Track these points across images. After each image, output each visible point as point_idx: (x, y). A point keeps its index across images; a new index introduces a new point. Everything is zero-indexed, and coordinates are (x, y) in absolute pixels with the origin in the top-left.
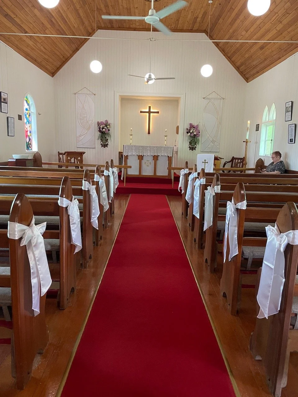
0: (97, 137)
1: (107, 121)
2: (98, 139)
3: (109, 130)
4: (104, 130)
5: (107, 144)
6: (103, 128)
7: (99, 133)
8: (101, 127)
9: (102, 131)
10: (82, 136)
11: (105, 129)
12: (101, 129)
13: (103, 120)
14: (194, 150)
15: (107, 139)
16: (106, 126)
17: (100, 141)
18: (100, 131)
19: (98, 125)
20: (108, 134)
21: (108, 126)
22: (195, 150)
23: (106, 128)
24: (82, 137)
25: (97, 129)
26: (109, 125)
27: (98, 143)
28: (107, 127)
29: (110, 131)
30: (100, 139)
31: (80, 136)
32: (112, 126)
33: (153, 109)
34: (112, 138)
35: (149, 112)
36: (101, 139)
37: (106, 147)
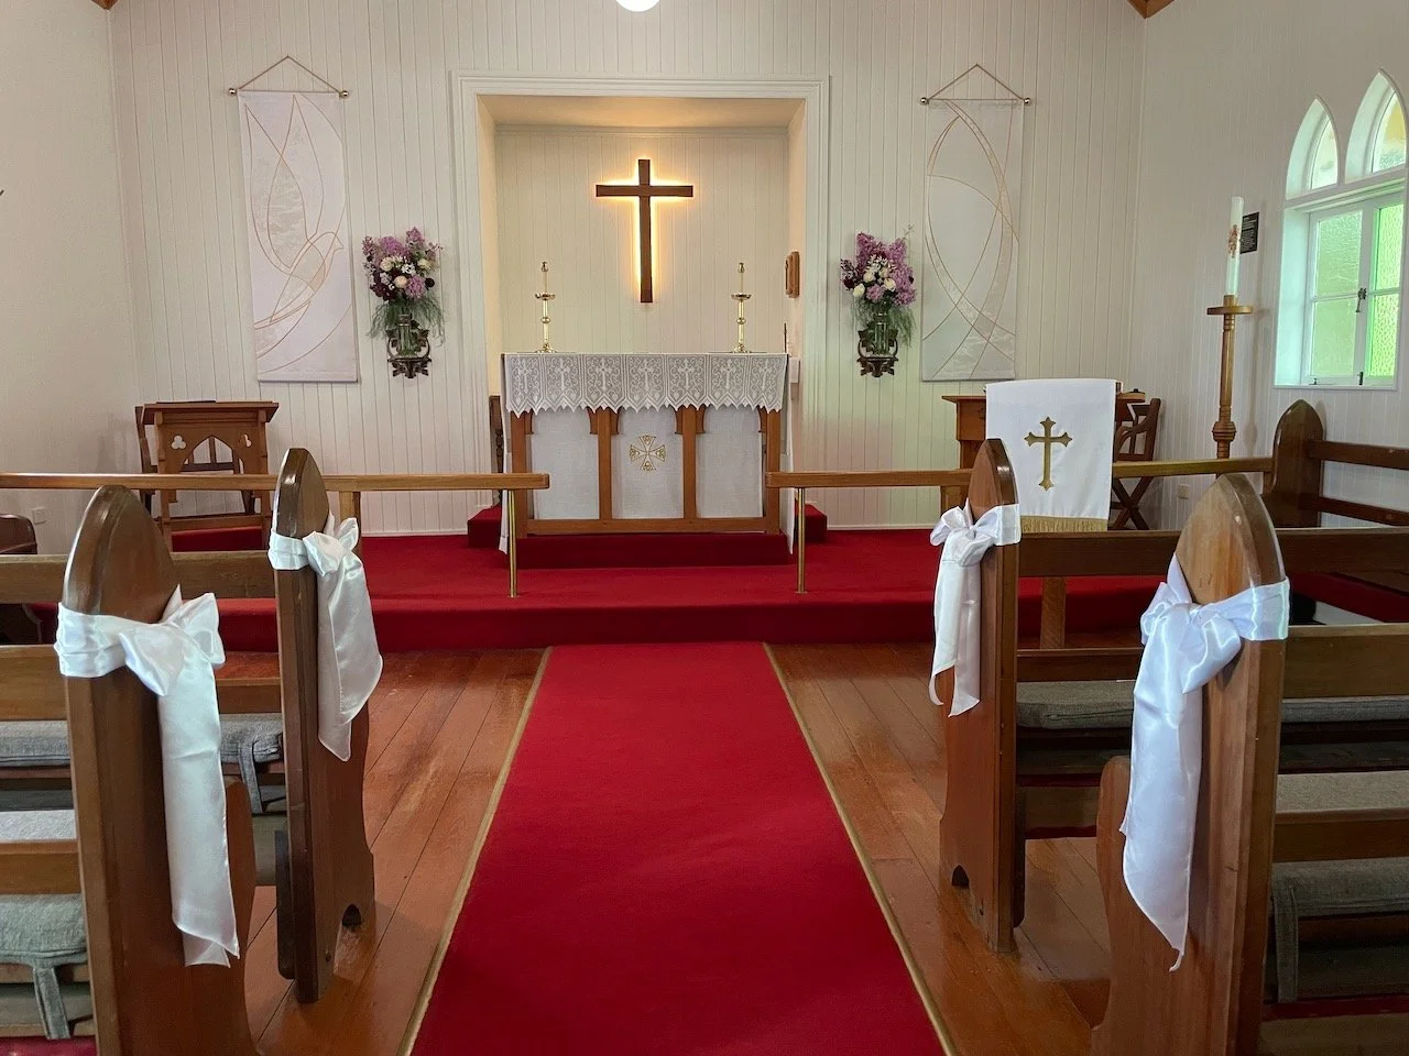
0: (365, 325)
1: (415, 234)
2: (373, 334)
3: (430, 283)
4: (401, 281)
5: (425, 361)
6: (395, 273)
7: (380, 301)
8: (386, 265)
9: (391, 288)
10: (285, 317)
11: (407, 276)
12: (385, 278)
13: (397, 230)
14: (885, 374)
15: (425, 333)
16: (413, 259)
17: (382, 342)
18: (380, 289)
19: (369, 259)
20: (427, 304)
21: (423, 263)
22: (892, 372)
23: (412, 272)
24: (287, 324)
25: (364, 280)
26: (430, 256)
27: (376, 353)
28: (417, 268)
29: (437, 291)
30: (381, 334)
31: (273, 320)
32: (445, 259)
33: (662, 174)
34: (450, 328)
35: (645, 191)
36: (390, 334)
37: (420, 375)
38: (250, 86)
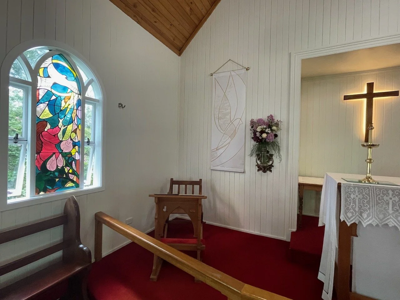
0: (248, 152)
1: (271, 117)
2: (251, 155)
3: (276, 136)
4: (264, 135)
5: (271, 166)
6: (262, 132)
7: (253, 143)
8: (259, 129)
9: (261, 138)
10: (221, 148)
11: (267, 133)
12: (258, 134)
13: (264, 116)
15: (272, 155)
16: (270, 127)
17: (254, 158)
18: (255, 138)
19: (252, 127)
20: (275, 145)
21: (274, 128)
23: (269, 132)
24: (221, 151)
25: (250, 134)
26: (277, 125)
27: (251, 162)
28: (271, 130)
29: (278, 139)
30: (254, 155)
31: (217, 149)
32: (283, 126)
34: (283, 153)
36: (258, 155)
37: (268, 172)
38: (217, 72)
